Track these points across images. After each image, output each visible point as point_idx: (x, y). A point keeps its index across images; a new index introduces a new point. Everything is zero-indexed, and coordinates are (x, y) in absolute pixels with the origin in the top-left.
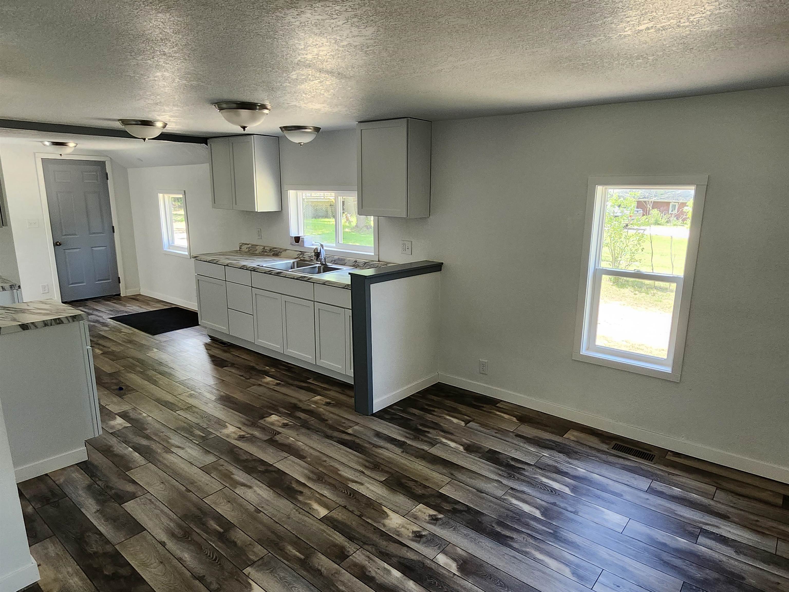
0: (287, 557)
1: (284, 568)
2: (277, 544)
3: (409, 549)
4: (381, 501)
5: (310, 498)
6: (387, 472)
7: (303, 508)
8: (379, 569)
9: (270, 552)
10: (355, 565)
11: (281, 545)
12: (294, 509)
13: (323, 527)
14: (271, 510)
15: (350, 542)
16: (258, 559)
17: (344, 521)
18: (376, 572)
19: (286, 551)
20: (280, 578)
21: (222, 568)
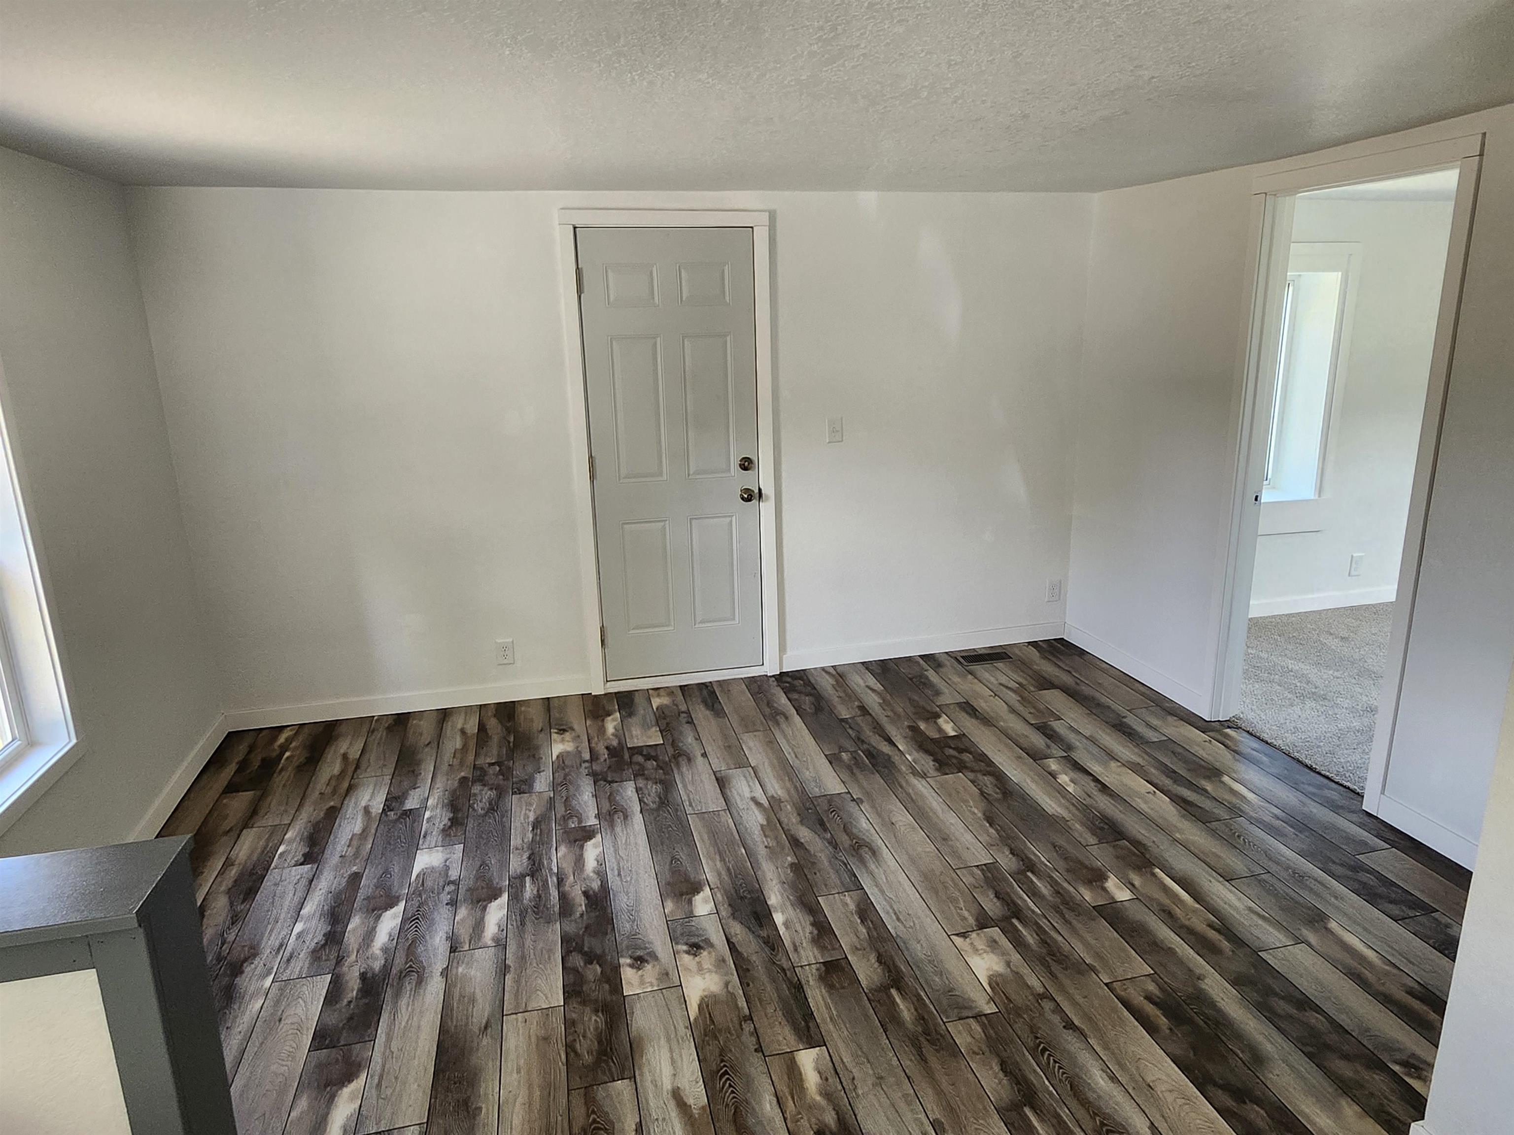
0: (918, 1003)
1: (930, 986)
2: (926, 1033)
3: (729, 937)
4: (683, 1031)
5: (812, 1107)
6: (590, 1101)
7: (840, 1087)
8: (796, 931)
9: (944, 1023)
10: (823, 948)
11: (920, 1029)
12: (858, 1096)
13: (827, 1027)
14: (908, 1116)
15: (803, 982)
16: (968, 1020)
17: (784, 1022)
18: (803, 929)
19: (915, 1013)
20: (941, 975)
21: (1033, 1030)
